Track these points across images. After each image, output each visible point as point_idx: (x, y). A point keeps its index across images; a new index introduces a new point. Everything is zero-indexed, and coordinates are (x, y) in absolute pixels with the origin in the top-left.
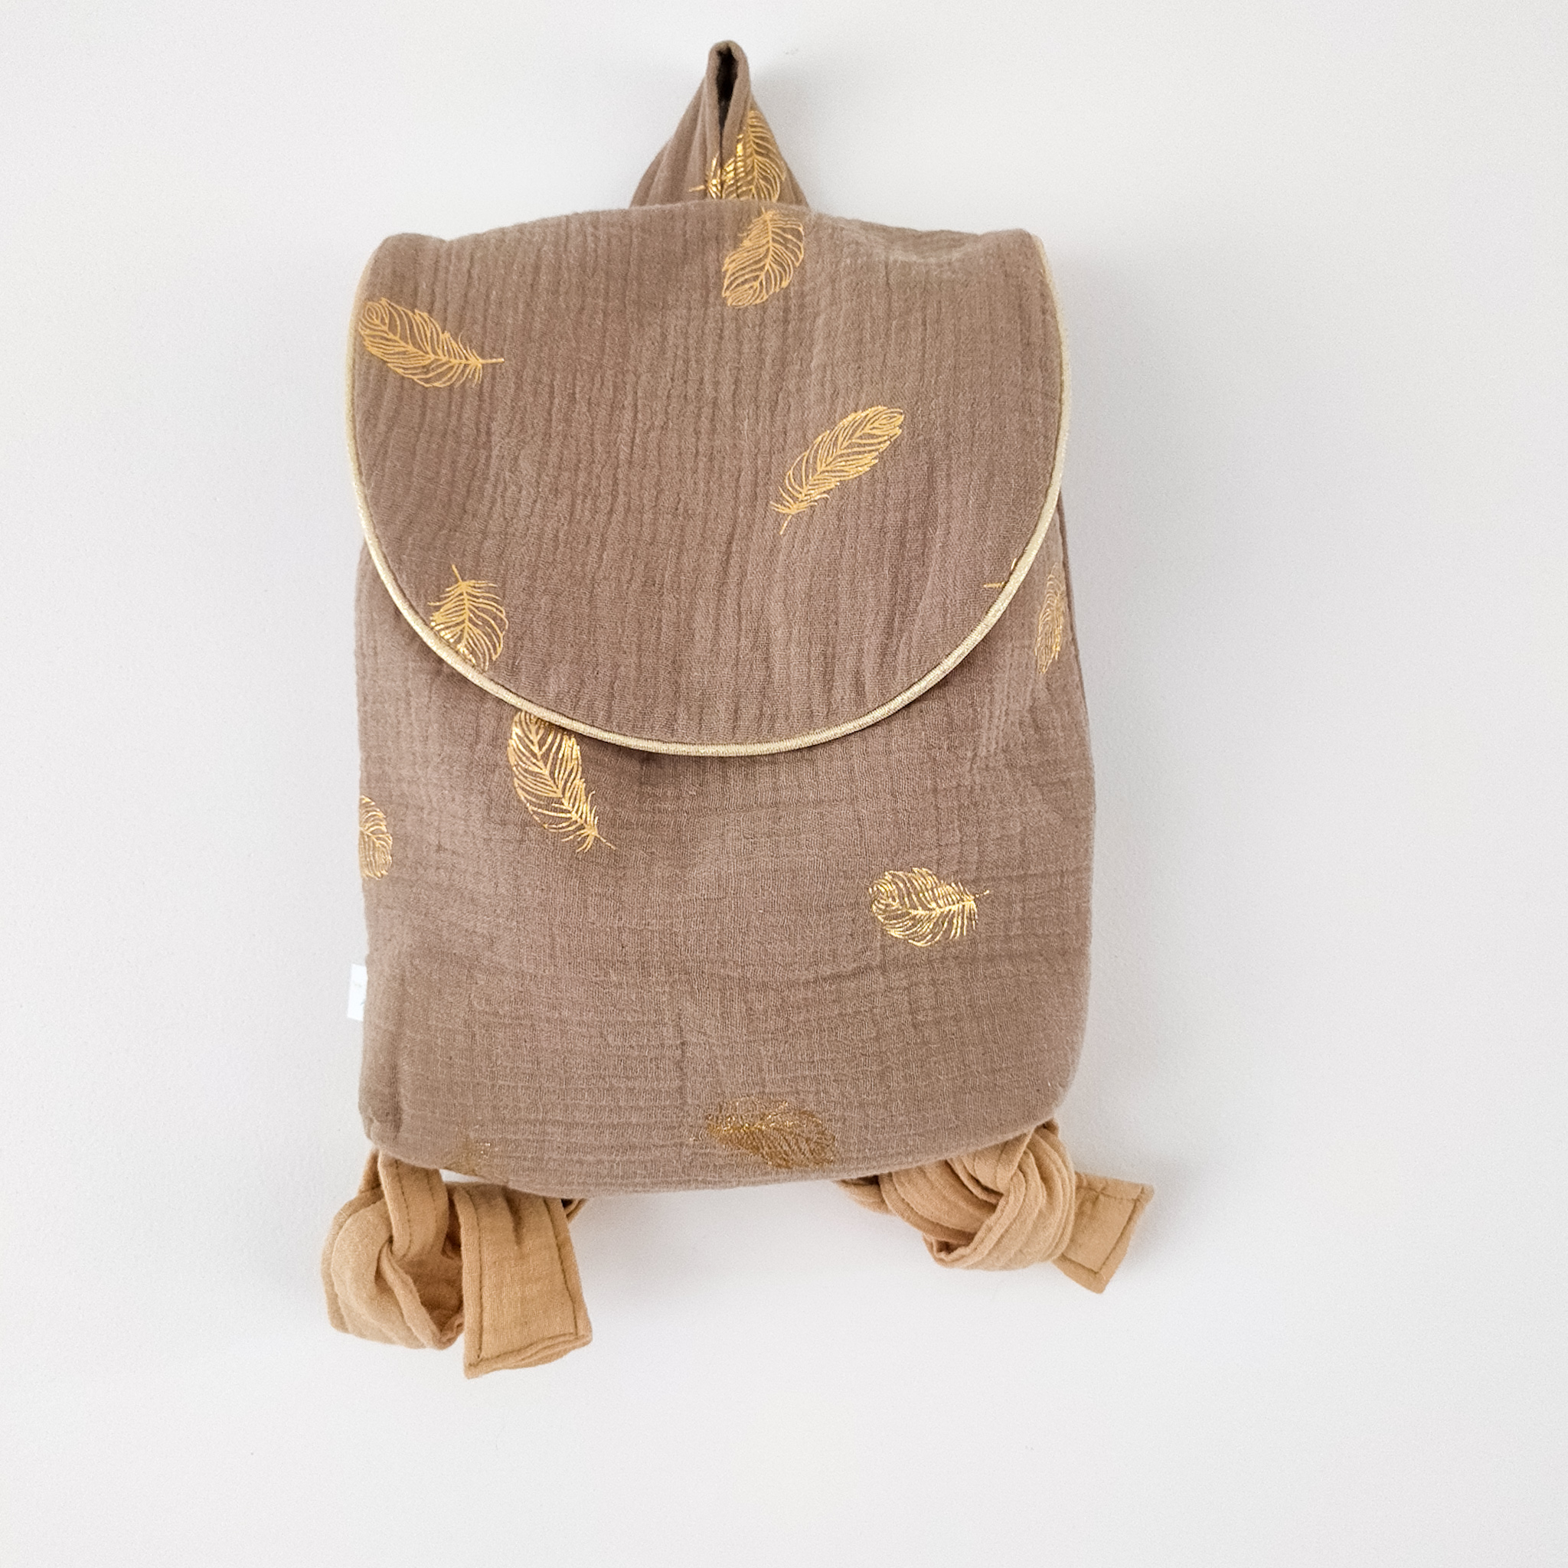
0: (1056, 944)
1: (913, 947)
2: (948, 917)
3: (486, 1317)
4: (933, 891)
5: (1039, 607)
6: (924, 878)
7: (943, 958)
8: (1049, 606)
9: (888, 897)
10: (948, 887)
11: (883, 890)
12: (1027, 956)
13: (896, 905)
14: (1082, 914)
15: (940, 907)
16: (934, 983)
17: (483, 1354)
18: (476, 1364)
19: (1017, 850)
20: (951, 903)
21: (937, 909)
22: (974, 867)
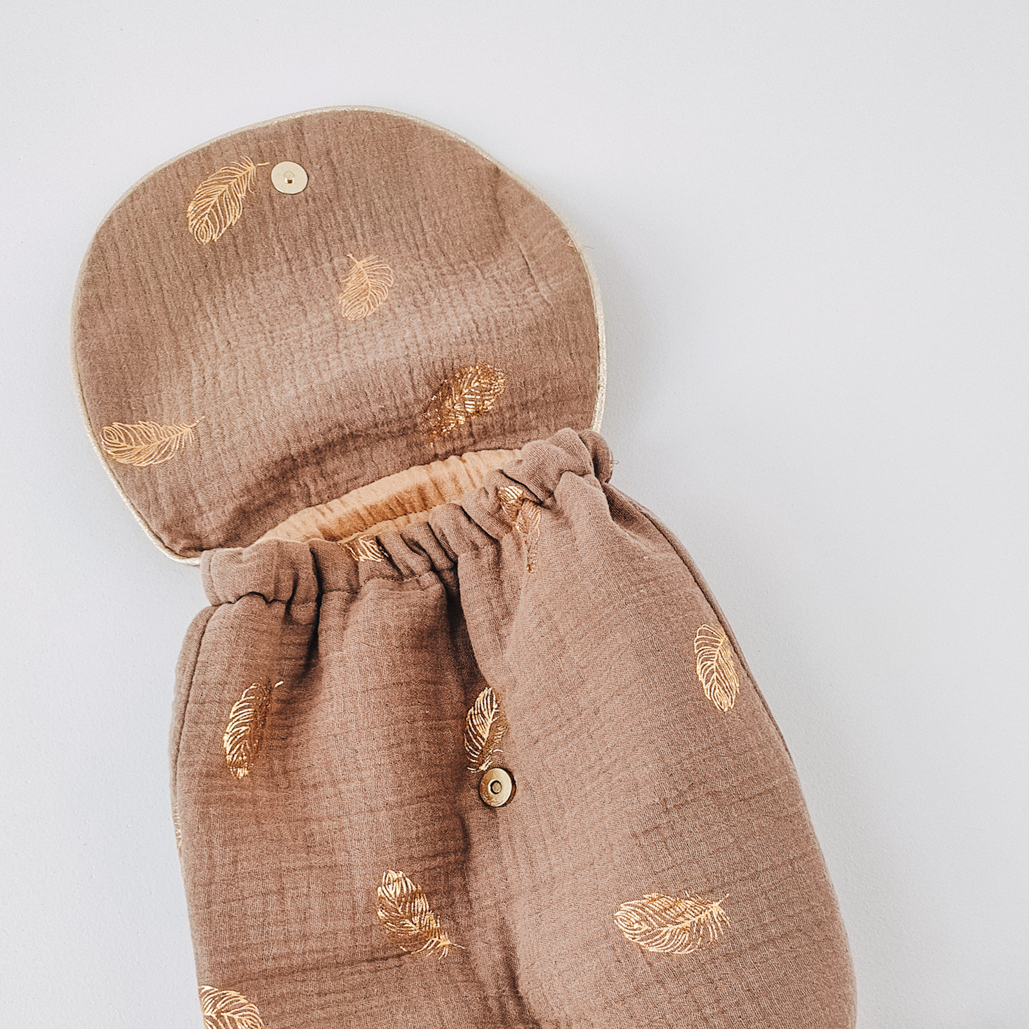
2: (702, 926)
4: (675, 910)
6: (658, 900)
8: (707, 660)
9: (634, 923)
10: (686, 903)
11: (626, 919)
13: (644, 928)
14: (823, 887)
15: (689, 919)
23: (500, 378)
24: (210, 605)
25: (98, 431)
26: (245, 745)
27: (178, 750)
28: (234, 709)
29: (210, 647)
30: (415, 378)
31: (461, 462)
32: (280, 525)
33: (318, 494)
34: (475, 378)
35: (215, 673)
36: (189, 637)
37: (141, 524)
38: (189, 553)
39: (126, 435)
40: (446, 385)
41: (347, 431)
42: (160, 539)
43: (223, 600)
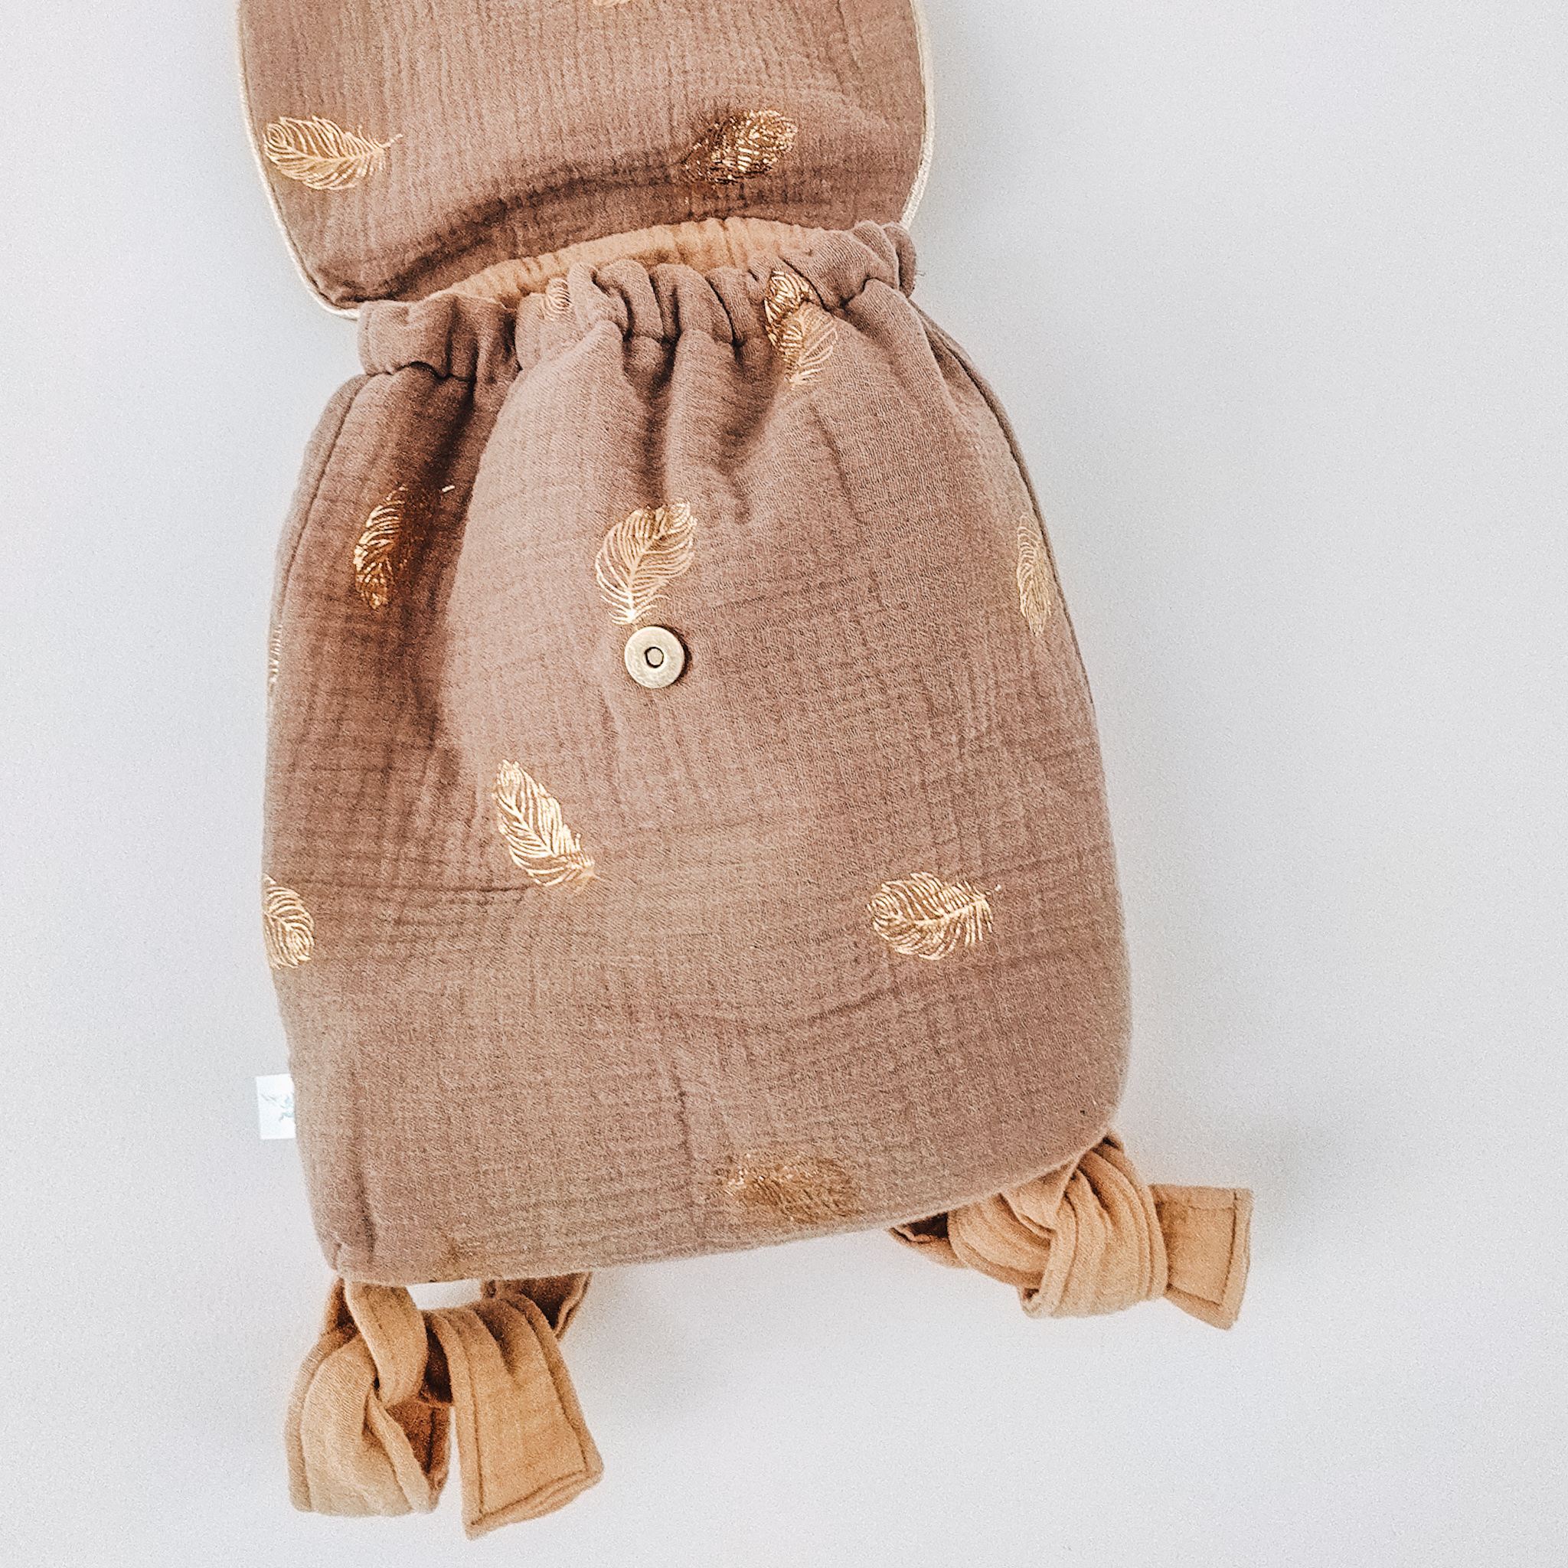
0: (1086, 934)
1: (926, 963)
2: (960, 923)
3: (485, 1461)
4: (937, 897)
5: (1014, 564)
6: (925, 883)
7: (962, 969)
8: (1026, 560)
9: (889, 911)
10: (954, 889)
11: (883, 905)
12: (1057, 955)
13: (899, 918)
14: (1110, 897)
15: (949, 912)
16: (953, 999)
17: (486, 1508)
18: (480, 1520)
19: (1023, 835)
20: (961, 906)
21: (946, 915)
22: (980, 863)
23: (788, 130)
24: (363, 372)
25: (259, 131)
26: (384, 564)
27: (293, 557)
28: (374, 514)
29: (355, 429)
30: (675, 117)
31: (721, 229)
32: (472, 278)
33: (527, 243)
34: (756, 128)
35: (356, 463)
36: (329, 410)
37: (294, 260)
38: (347, 304)
39: (296, 137)
40: (716, 131)
41: (577, 176)
42: (314, 282)
43: (380, 369)
